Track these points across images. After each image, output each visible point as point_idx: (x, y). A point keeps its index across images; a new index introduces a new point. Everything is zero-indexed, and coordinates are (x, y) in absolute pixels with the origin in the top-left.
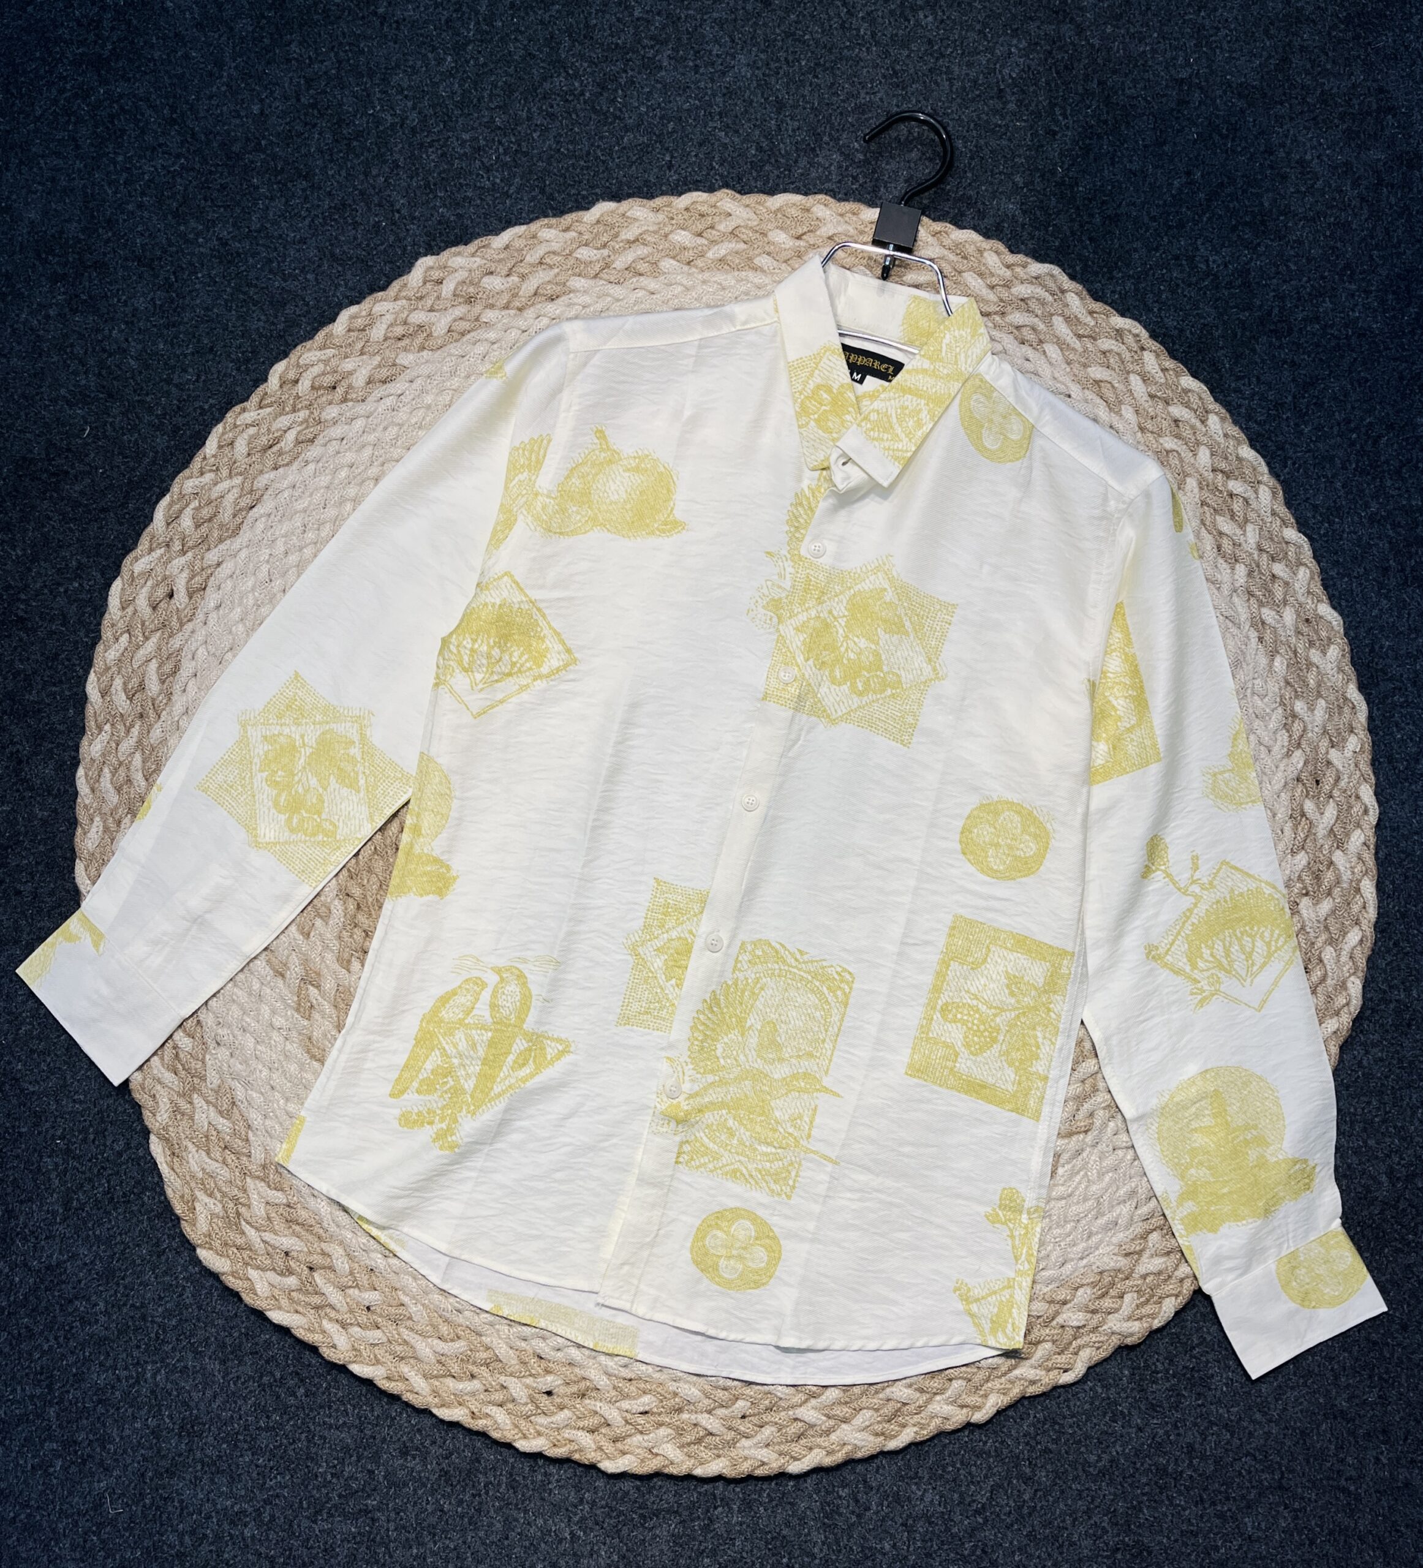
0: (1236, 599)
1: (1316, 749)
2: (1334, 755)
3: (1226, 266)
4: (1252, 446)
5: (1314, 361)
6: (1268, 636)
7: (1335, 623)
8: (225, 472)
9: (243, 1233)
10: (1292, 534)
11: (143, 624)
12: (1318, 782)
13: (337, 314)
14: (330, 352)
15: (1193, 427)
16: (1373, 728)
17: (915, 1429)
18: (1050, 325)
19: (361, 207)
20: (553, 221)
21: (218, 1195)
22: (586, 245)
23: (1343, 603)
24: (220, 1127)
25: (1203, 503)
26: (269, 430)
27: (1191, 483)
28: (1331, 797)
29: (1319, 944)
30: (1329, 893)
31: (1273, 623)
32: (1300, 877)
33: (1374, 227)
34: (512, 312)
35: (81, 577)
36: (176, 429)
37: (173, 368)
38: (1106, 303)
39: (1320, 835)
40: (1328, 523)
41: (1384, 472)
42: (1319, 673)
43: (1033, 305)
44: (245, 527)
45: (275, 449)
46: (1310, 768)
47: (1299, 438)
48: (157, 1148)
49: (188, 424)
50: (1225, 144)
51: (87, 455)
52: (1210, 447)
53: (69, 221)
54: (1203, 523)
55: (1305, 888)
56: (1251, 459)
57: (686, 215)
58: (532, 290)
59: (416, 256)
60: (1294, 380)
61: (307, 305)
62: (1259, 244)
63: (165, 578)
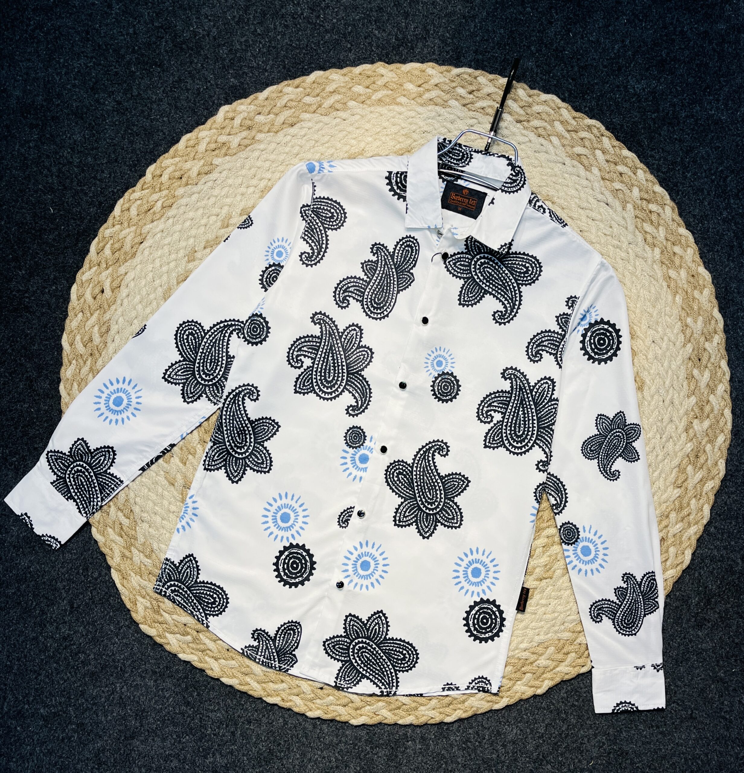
0: (655, 266)
1: (698, 343)
2: (707, 345)
3: (644, 90)
4: (661, 185)
5: (691, 138)
6: (672, 285)
7: (707, 277)
8: (126, 224)
9: (162, 616)
10: (683, 231)
11: (89, 307)
12: (699, 360)
13: (180, 138)
14: (177, 159)
15: (629, 177)
17: (508, 699)
18: (553, 126)
19: (189, 81)
20: (290, 82)
21: (148, 598)
22: (308, 95)
23: (711, 266)
24: (146, 563)
25: (636, 217)
26: (148, 202)
27: (629, 206)
29: (704, 443)
30: (708, 417)
31: (675, 277)
32: (692, 410)
33: (721, 66)
34: (271, 134)
35: (56, 284)
36: (100, 203)
37: (97, 170)
38: (582, 112)
42: (699, 303)
43: (544, 116)
44: (138, 254)
45: (151, 211)
46: (696, 352)
48: (115, 575)
49: (106, 200)
50: (642, 25)
51: (55, 220)
52: (639, 187)
53: (38, 95)
54: (636, 227)
57: (360, 77)
58: (282, 122)
59: (220, 105)
60: (681, 149)
61: (164, 134)
62: (661, 78)
63: (99, 282)
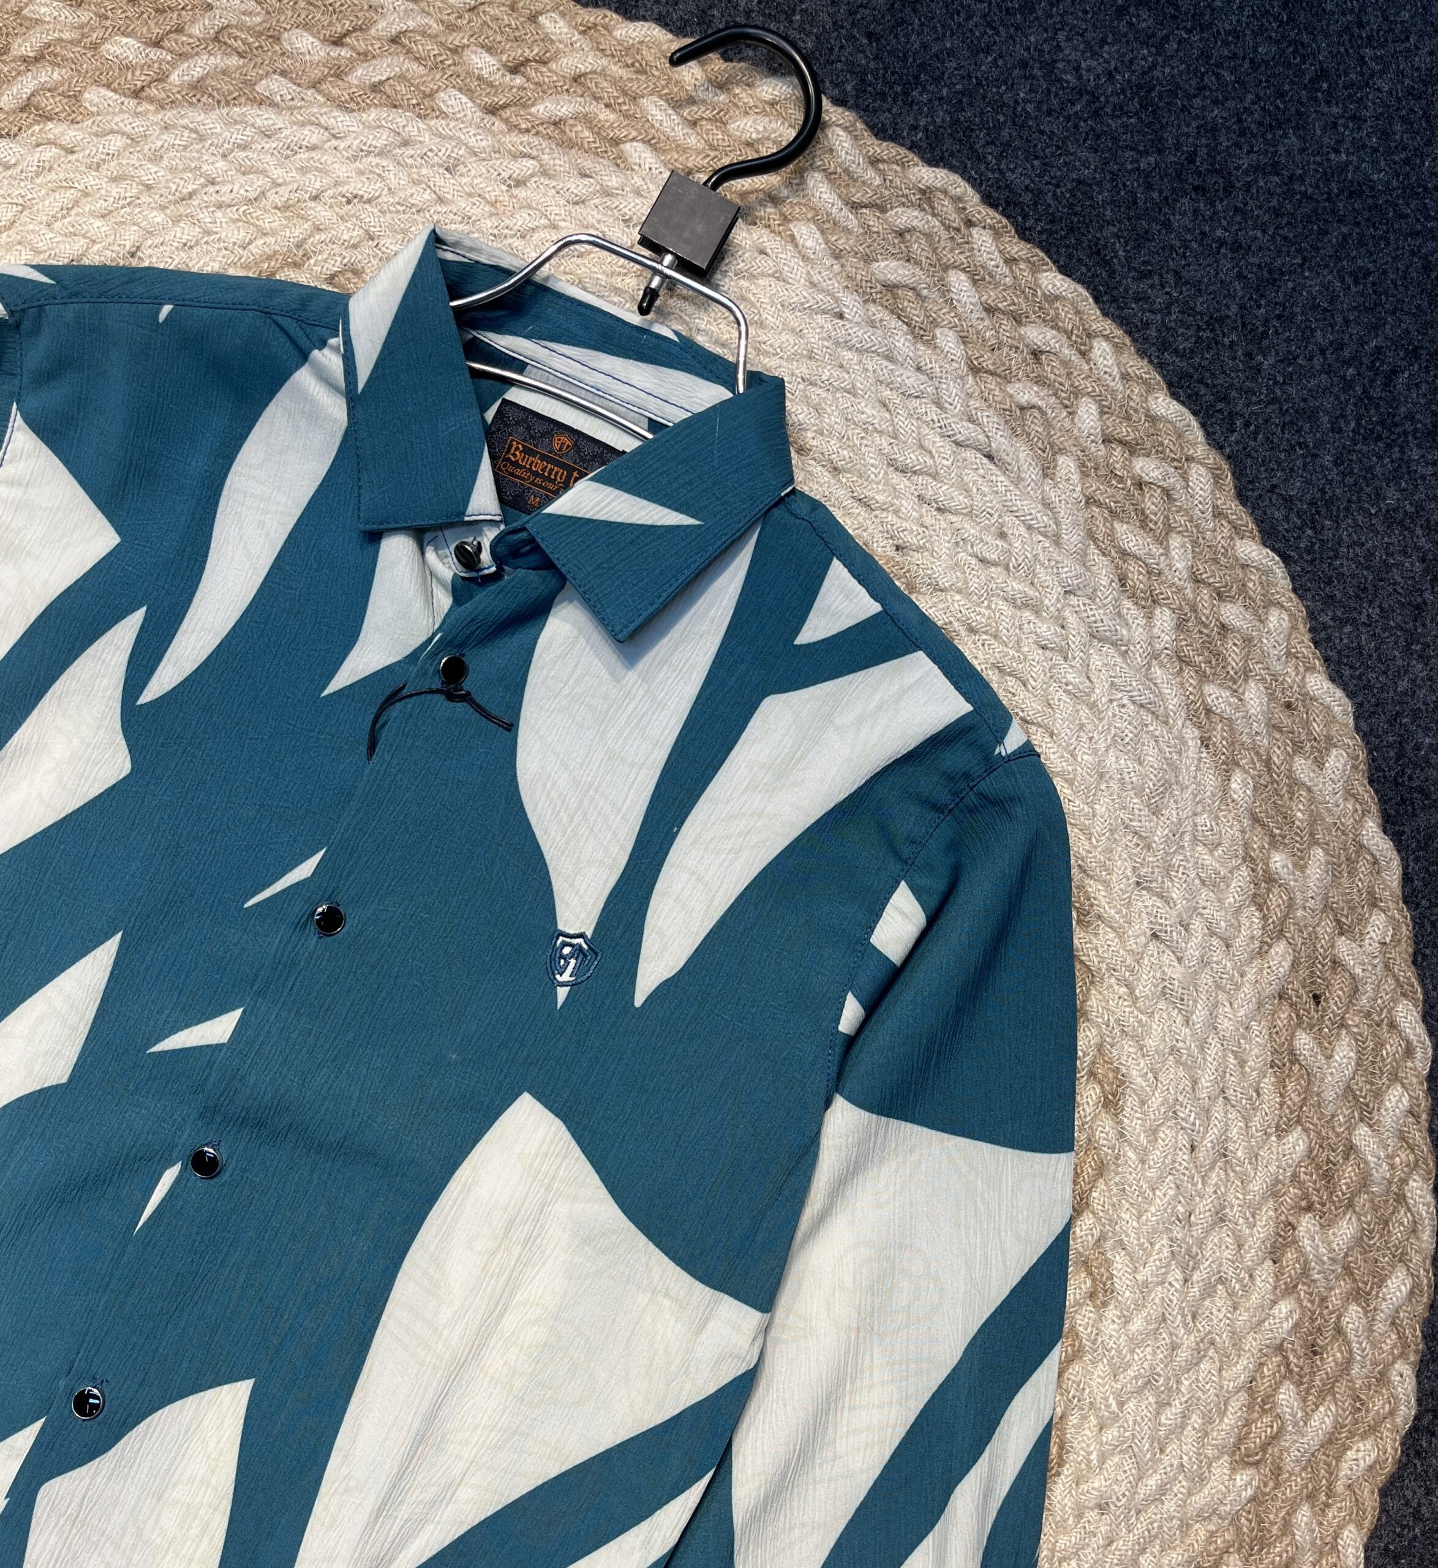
16: (1410, 897)
28: (1343, 1025)
39: (1330, 1095)
40: (1314, 528)
41: (1406, 433)
47: (1254, 379)
55: (1306, 1196)
56: (1172, 417)
